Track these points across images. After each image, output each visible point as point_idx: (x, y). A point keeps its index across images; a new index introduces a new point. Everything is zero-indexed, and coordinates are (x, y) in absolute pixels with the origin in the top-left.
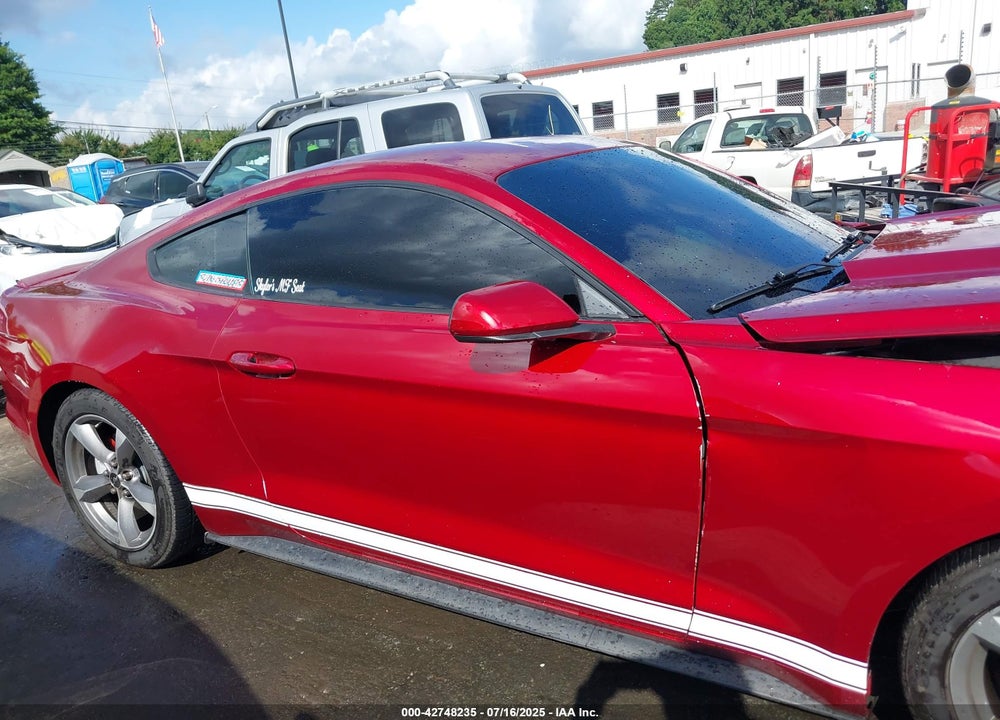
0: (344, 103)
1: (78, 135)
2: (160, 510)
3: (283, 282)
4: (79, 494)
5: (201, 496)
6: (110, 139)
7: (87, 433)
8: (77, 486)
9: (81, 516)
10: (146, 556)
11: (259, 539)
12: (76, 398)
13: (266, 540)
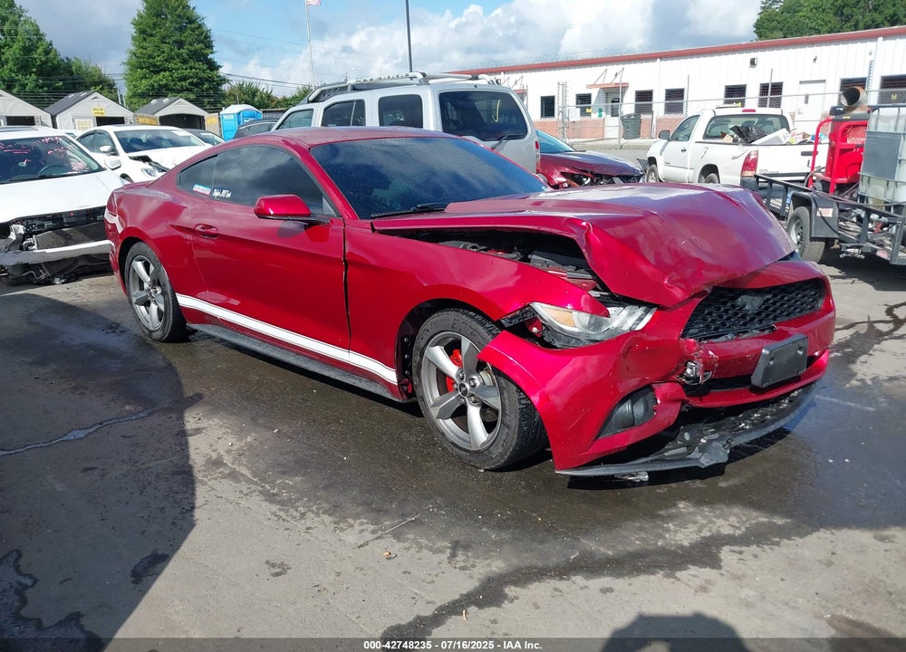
0: (365, 88)
1: (241, 87)
2: (166, 307)
3: (224, 191)
4: (134, 300)
5: (185, 301)
6: (265, 91)
7: (139, 266)
8: (134, 296)
9: (134, 312)
10: (157, 335)
11: (207, 326)
12: (136, 247)
13: (210, 326)
